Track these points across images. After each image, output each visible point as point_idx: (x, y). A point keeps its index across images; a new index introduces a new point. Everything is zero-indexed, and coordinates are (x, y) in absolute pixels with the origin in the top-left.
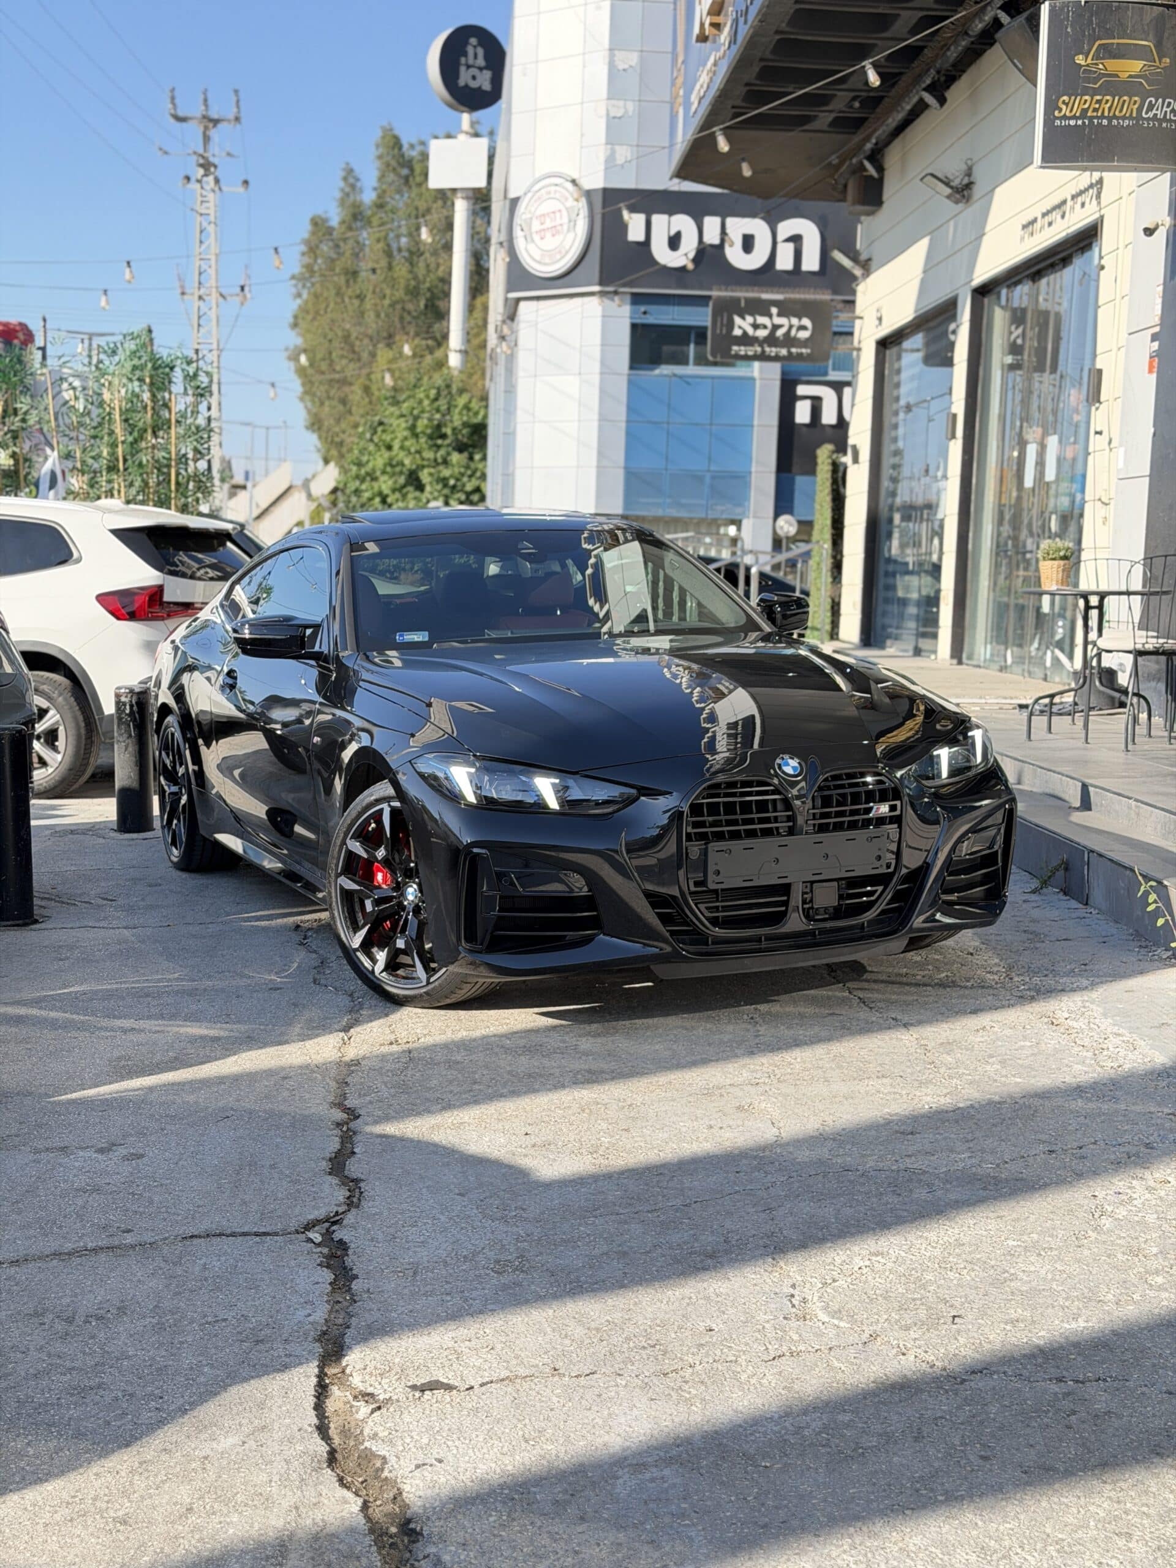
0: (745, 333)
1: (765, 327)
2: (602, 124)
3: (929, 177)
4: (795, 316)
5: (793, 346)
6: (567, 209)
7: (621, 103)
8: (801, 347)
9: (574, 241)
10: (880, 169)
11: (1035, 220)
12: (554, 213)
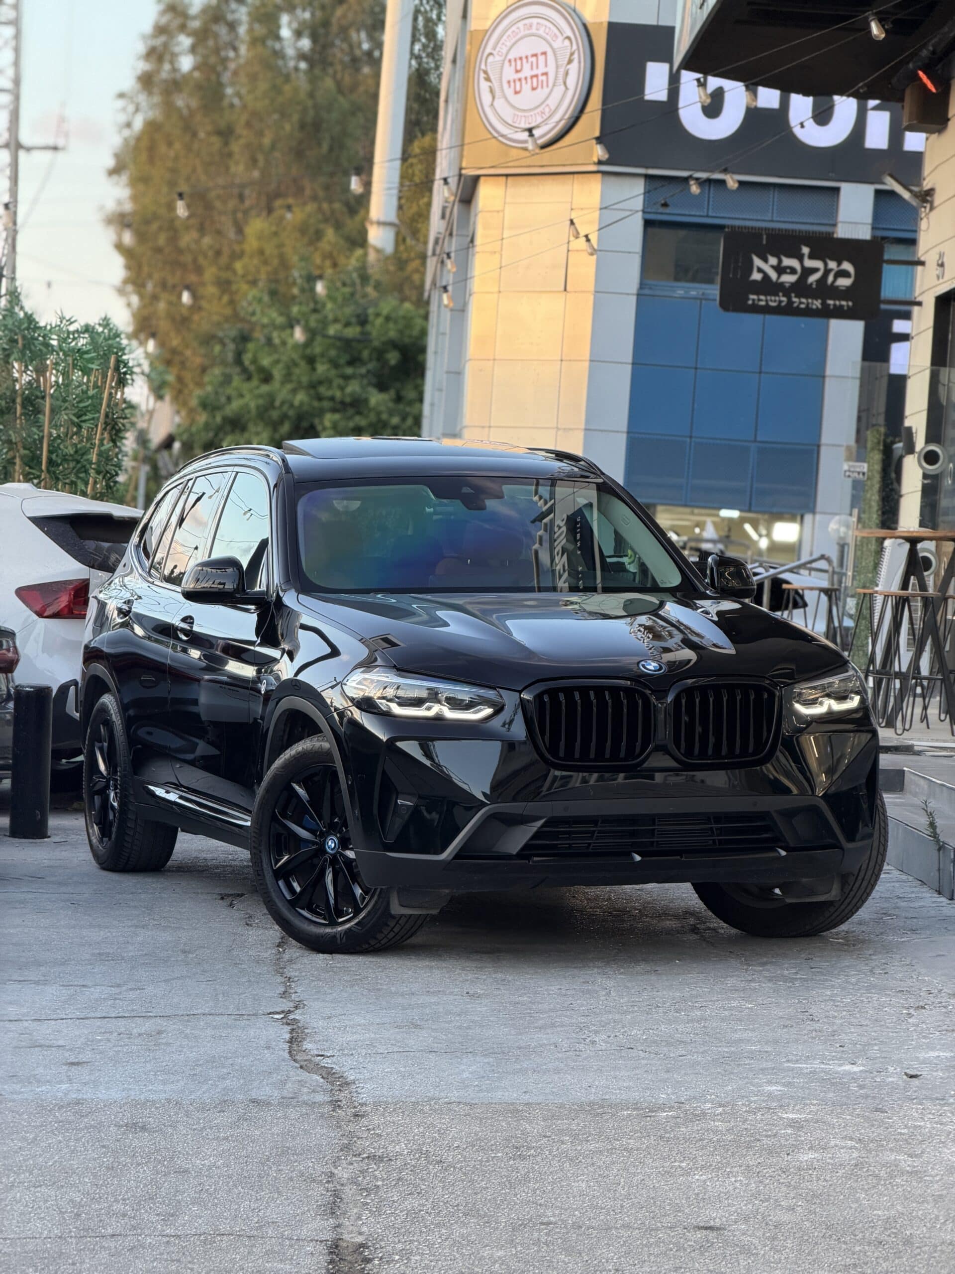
0: (766, 277)
1: (793, 271)
4: (832, 259)
5: (830, 299)
6: (554, 51)
8: (839, 300)
9: (564, 96)
10: (945, 87)
12: (535, 55)
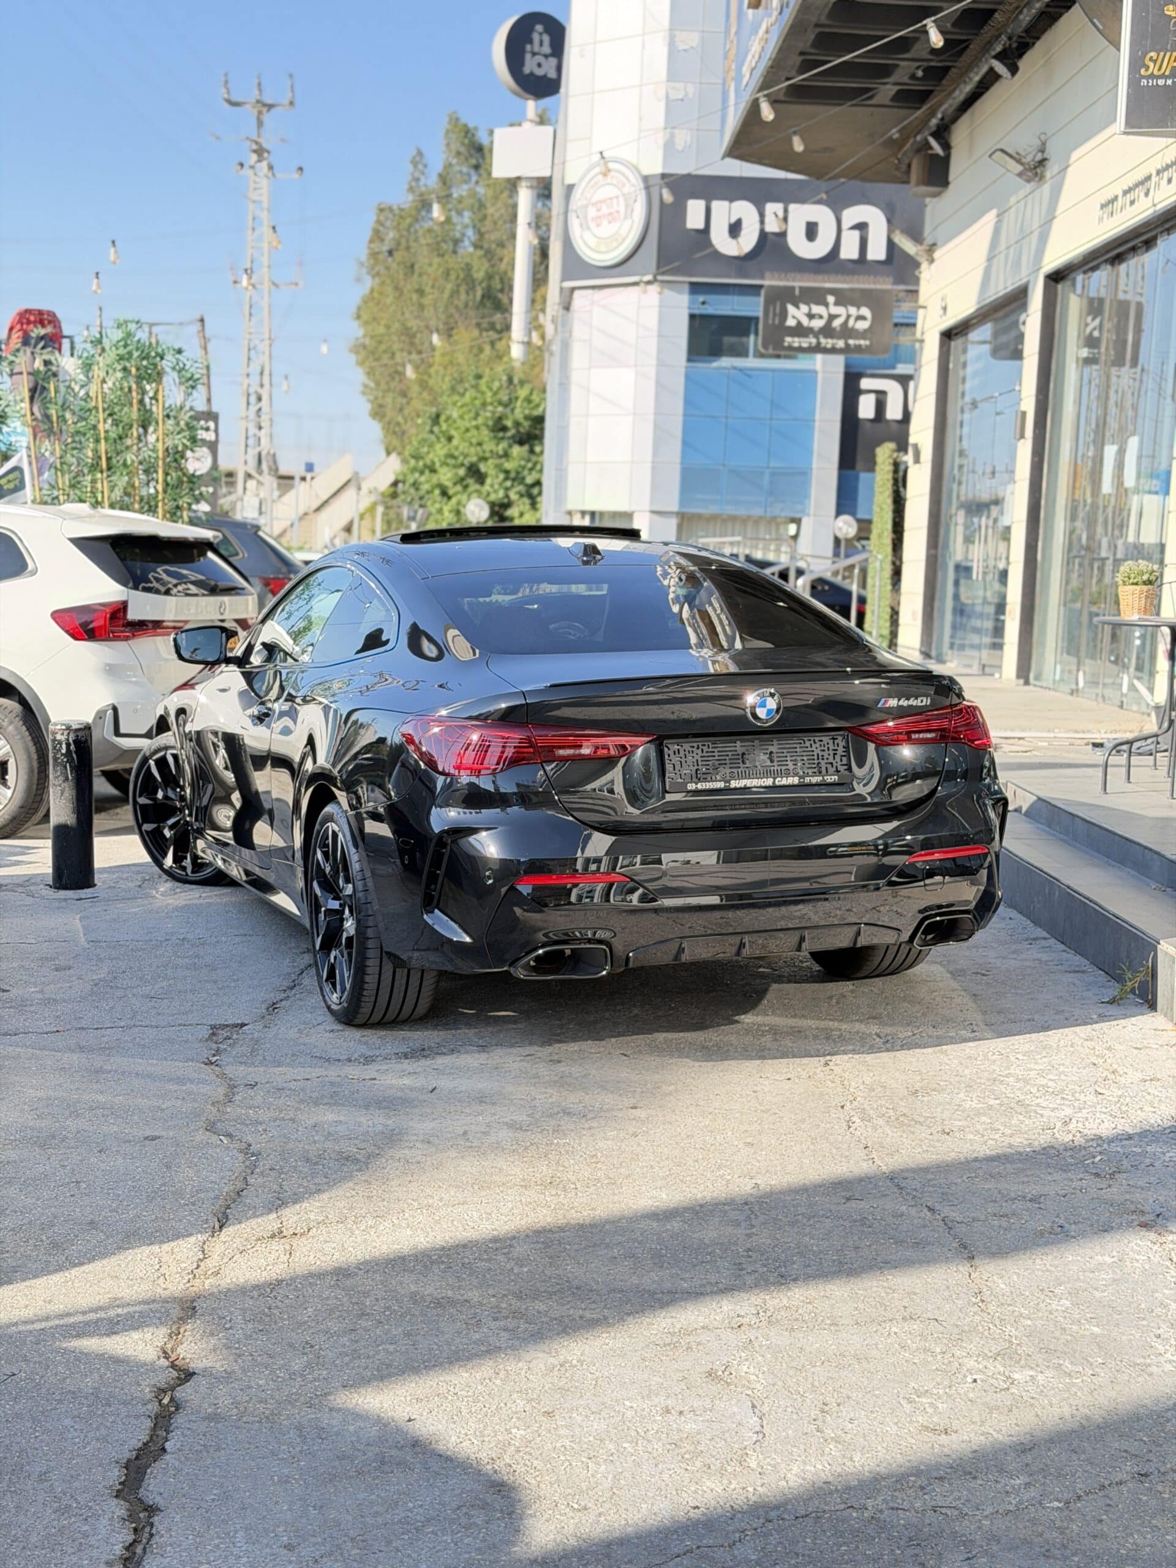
0: (799, 323)
1: (821, 317)
2: (662, 106)
3: (999, 153)
4: (852, 305)
5: (850, 337)
6: (624, 195)
7: (681, 85)
8: (860, 339)
9: (631, 227)
10: (947, 146)
11: (1116, 198)
12: (611, 199)
